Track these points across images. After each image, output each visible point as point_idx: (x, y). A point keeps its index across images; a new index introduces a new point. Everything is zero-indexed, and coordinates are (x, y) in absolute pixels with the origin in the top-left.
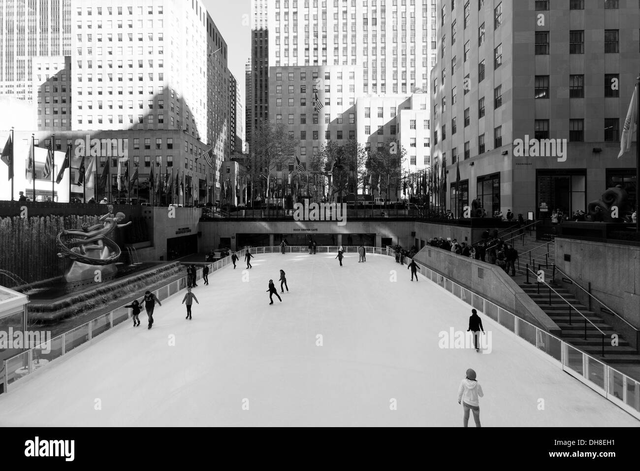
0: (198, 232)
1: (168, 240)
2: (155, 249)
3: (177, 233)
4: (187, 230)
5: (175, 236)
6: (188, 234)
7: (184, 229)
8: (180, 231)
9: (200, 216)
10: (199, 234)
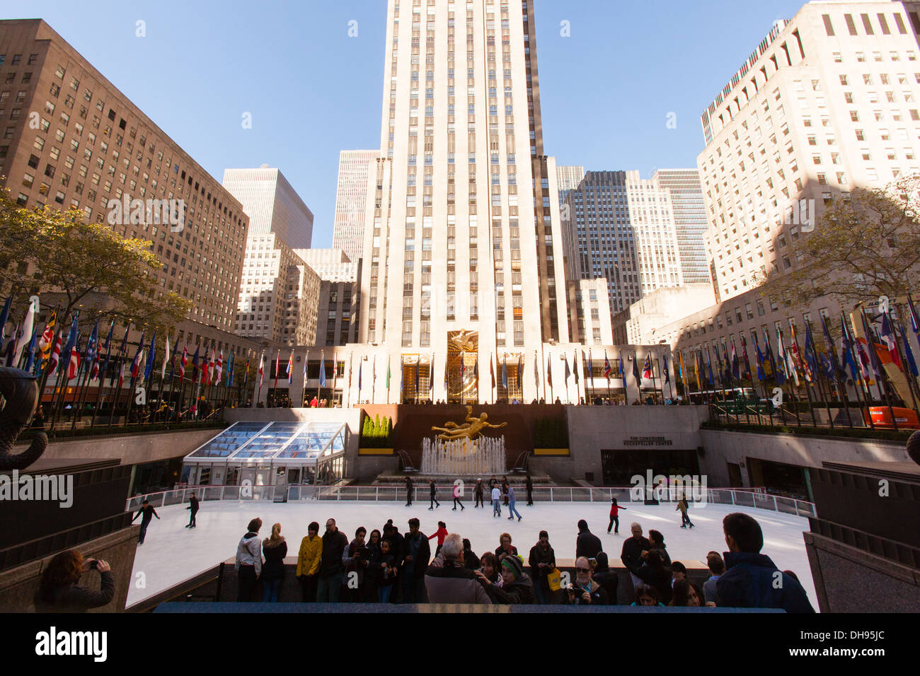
0: (698, 448)
1: (604, 452)
2: (573, 460)
3: (625, 444)
4: (661, 440)
5: (621, 447)
6: (666, 447)
7: (647, 438)
8: (635, 440)
9: (704, 419)
10: (701, 451)
